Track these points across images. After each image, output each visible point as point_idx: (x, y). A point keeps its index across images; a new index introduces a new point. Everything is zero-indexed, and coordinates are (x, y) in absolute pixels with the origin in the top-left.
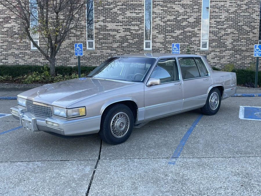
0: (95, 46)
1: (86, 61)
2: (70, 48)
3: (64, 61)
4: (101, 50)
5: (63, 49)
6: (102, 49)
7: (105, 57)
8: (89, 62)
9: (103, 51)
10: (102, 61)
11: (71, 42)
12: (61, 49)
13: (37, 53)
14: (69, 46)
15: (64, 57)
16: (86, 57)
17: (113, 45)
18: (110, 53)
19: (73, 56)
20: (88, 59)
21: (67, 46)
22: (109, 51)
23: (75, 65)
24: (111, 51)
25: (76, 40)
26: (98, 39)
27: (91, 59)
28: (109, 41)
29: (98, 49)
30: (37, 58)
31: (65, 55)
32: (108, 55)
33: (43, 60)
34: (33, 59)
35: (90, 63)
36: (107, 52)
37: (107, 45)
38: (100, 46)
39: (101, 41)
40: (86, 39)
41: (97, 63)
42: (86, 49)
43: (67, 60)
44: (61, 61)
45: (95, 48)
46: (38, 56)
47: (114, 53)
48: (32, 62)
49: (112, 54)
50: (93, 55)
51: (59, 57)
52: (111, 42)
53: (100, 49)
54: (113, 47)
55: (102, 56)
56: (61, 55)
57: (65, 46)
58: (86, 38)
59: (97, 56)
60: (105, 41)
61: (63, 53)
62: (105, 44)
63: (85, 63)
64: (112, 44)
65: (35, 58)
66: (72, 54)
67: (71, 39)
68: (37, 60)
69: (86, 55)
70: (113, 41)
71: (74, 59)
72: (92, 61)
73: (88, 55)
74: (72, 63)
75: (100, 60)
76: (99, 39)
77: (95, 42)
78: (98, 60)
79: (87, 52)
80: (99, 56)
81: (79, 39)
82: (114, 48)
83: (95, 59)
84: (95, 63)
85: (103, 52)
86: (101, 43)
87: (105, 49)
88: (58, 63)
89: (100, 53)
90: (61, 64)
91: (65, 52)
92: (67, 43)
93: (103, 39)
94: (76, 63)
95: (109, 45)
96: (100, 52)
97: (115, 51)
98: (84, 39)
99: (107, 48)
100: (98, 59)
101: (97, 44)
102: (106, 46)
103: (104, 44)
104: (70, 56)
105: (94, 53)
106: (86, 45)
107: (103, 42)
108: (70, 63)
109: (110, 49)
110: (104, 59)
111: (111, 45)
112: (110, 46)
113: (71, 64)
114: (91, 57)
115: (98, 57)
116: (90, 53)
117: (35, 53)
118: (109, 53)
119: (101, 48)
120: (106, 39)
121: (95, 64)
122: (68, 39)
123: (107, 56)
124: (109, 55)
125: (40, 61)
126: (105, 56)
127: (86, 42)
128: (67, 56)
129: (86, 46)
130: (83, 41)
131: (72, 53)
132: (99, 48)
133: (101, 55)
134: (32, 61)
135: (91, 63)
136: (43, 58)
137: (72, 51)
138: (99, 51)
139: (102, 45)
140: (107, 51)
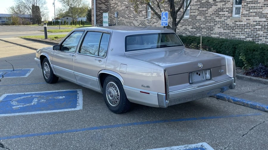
0: (241, 13)
1: (229, 31)
2: (215, 16)
3: (208, 30)
4: (248, 18)
5: (209, 17)
6: (248, 16)
7: (251, 27)
8: (233, 31)
9: (250, 18)
10: (247, 32)
11: (217, 9)
12: (207, 16)
13: (187, 21)
14: (215, 13)
15: (209, 26)
16: (230, 26)
17: (263, 10)
18: (259, 21)
19: (217, 25)
20: (232, 28)
21: (213, 13)
22: (257, 19)
23: (218, 36)
24: (260, 18)
25: (222, 6)
26: (245, 4)
27: (235, 28)
28: (258, 5)
29: (244, 16)
30: (187, 27)
31: (210, 23)
32: (255, 23)
33: (191, 28)
34: (184, 27)
35: (233, 33)
36: (254, 20)
37: (256, 10)
38: (247, 12)
39: (249, 5)
40: (233, 5)
41: (241, 34)
42: (232, 16)
43: (211, 29)
44: (205, 30)
45: (242, 14)
46: (187, 24)
47: (264, 21)
48: (182, 31)
49: (261, 23)
50: (238, 23)
51: (204, 26)
52: (261, 6)
53: (247, 16)
54: (263, 12)
55: (247, 25)
56: (206, 23)
57: (211, 14)
58: (233, 3)
59: (243, 25)
60: (253, 5)
61: (208, 21)
62: (254, 9)
63: (228, 33)
64: (262, 8)
65: (185, 27)
66: (216, 23)
67: (217, 5)
68: (186, 28)
69: (230, 23)
70: (264, 5)
71: (218, 28)
72: (236, 31)
73: (233, 23)
74: (216, 32)
75: (246, 30)
76: (247, 4)
77: (242, 7)
78: (243, 30)
79: (231, 20)
80: (244, 25)
81: (225, 5)
82: (264, 14)
83: (240, 28)
84: (239, 33)
85: (250, 20)
86: (249, 9)
87: (253, 16)
88: (203, 32)
89: (246, 22)
90: (206, 33)
91: (210, 20)
92: (213, 10)
93: (252, 3)
94: (220, 33)
95: (259, 10)
96: (247, 20)
97: (265, 18)
98: (230, 4)
99: (256, 14)
100: (243, 28)
101: (244, 9)
102: (254, 12)
103: (252, 9)
104: (214, 24)
105: (239, 21)
106: (232, 11)
107: (251, 7)
108: (213, 32)
109: (258, 16)
110: (250, 29)
111: (261, 10)
112: (260, 12)
113: (214, 34)
114: (235, 26)
115: (243, 27)
116: (235, 21)
117: (185, 21)
118: (257, 21)
119: (248, 14)
120: (255, 3)
121: (239, 35)
122: (214, 6)
123: (254, 25)
124: (257, 23)
125: (188, 30)
126: (252, 25)
127: (232, 8)
128: (212, 24)
129: (232, 13)
130: (228, 6)
131: (217, 21)
132: (246, 14)
133: (247, 23)
134: (183, 29)
135: (235, 33)
136: (191, 27)
137: (217, 19)
138: (245, 18)
139: (250, 11)
140: (255, 18)
